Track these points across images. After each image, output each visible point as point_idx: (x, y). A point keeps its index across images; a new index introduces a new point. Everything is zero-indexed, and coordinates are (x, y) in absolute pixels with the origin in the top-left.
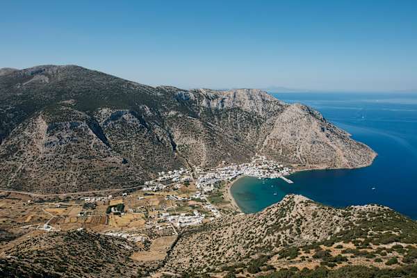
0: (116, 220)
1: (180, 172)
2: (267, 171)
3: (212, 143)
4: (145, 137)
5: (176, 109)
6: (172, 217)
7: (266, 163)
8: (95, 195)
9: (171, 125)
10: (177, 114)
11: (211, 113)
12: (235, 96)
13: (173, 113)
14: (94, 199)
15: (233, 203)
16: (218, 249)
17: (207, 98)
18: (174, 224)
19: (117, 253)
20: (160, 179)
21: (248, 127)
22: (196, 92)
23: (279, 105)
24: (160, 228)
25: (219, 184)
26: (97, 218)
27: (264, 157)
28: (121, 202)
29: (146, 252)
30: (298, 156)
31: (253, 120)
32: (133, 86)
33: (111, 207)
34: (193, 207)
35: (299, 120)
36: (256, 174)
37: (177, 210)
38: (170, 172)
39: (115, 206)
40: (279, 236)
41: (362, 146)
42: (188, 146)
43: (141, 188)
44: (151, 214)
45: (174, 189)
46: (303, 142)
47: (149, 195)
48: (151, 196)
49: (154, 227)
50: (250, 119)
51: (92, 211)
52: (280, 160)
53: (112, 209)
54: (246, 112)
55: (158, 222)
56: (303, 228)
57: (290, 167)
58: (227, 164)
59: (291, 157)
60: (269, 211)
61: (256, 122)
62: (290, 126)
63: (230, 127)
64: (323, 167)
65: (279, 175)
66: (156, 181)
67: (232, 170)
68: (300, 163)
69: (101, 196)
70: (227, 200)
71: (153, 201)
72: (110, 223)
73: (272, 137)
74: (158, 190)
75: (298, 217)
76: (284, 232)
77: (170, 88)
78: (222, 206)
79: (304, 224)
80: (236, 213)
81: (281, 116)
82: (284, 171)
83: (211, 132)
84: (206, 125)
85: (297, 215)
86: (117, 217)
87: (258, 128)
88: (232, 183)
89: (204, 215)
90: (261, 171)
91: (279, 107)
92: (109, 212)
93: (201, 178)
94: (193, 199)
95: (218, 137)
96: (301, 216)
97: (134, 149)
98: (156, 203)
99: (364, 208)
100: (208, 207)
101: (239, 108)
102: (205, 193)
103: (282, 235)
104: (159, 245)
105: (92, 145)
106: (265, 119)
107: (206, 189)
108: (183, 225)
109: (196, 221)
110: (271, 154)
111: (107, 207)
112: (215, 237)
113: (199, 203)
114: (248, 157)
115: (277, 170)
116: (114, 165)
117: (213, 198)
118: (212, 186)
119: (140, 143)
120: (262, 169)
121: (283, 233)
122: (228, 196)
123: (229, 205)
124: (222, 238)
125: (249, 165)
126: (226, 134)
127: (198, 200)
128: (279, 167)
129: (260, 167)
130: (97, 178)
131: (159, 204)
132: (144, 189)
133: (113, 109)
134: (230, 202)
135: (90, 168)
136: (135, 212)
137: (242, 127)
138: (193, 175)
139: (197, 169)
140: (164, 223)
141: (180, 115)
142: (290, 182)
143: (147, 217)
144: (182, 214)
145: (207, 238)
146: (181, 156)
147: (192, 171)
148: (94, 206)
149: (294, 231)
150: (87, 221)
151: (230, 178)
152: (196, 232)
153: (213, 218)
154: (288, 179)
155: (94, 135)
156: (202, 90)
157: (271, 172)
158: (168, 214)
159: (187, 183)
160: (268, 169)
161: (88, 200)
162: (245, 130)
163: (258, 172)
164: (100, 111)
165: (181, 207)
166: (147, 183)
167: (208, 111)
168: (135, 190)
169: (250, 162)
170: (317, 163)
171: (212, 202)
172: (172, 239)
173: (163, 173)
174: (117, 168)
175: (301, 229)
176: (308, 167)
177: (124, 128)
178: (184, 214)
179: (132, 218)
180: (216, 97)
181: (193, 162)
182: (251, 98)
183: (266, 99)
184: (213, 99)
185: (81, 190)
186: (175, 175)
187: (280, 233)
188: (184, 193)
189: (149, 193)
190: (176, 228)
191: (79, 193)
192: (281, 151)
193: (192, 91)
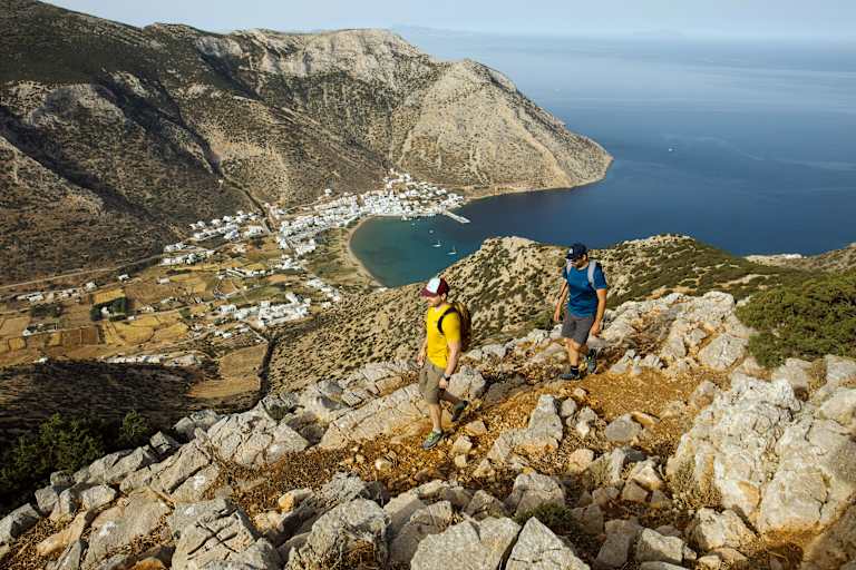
0: (118, 332)
1: (239, 219)
2: (416, 203)
3: (297, 153)
4: (144, 148)
5: (202, 79)
6: (244, 311)
7: (414, 187)
8: (53, 287)
9: (198, 117)
10: (209, 91)
11: (285, 86)
12: (333, 47)
13: (197, 89)
14: (51, 296)
15: (362, 270)
16: (370, 353)
17: (272, 51)
18: (253, 324)
19: (157, 391)
20: (197, 237)
21: (367, 115)
22: (243, 39)
23: (429, 65)
24: (225, 336)
25: (325, 237)
26: (75, 333)
27: (407, 175)
28: (118, 294)
29: (216, 382)
30: (473, 169)
31: (377, 99)
32: (85, 23)
33: (101, 306)
34: (282, 286)
35: (472, 96)
36: (397, 211)
37: (249, 295)
38: (215, 222)
39: (108, 305)
40: (502, 310)
41: (587, 142)
42: (245, 162)
43: (158, 261)
44: (194, 310)
45: (233, 256)
46: (481, 140)
47: (179, 273)
48: (187, 275)
49: (212, 335)
50: (369, 97)
51: (57, 321)
52: (440, 179)
53: (104, 310)
54: (360, 81)
55: (218, 324)
56: (547, 288)
57: (460, 192)
58: (335, 194)
59: (459, 171)
60: (456, 272)
61: (383, 102)
62: (454, 109)
63: (330, 118)
64: (520, 188)
65: (440, 210)
66: (189, 243)
67: (348, 206)
68: (478, 182)
69: (66, 286)
70: (348, 266)
71: (193, 286)
72: (108, 340)
73: (419, 134)
74: (197, 260)
75: (531, 272)
76: (511, 301)
77: (181, 29)
78: (340, 279)
79: (546, 282)
80: (371, 289)
81: (432, 90)
82: (450, 200)
83: (293, 130)
84: (278, 114)
85: (526, 270)
86: (119, 325)
87: (390, 114)
88: (352, 231)
89: (308, 300)
90: (405, 203)
91: (427, 68)
92: (98, 317)
93: (285, 228)
94: (278, 272)
95: (309, 140)
96: (535, 269)
97: (121, 175)
98: (201, 288)
99: (649, 242)
100: (313, 283)
101: (344, 74)
102: (301, 258)
103: (508, 307)
104: (236, 366)
105: (14, 174)
106: (402, 96)
107: (301, 250)
108: (272, 323)
109: (296, 312)
110: (420, 169)
111: (90, 308)
112: (352, 335)
113: (291, 278)
114: (376, 177)
115: (436, 199)
116: (83, 216)
117: (319, 265)
118: (312, 241)
119: (134, 162)
120: (408, 199)
121: (507, 302)
122: (349, 258)
123: (354, 276)
124: (370, 334)
125: (380, 193)
126: (325, 131)
127: (290, 272)
128: (438, 192)
129: (403, 196)
130: (48, 248)
131: (208, 288)
132: (167, 261)
133: (50, 84)
134: (354, 270)
135: (25, 226)
136: (157, 310)
137: (354, 115)
138: (268, 224)
139: (275, 212)
140: (231, 325)
141: (217, 94)
142: (464, 220)
143: (188, 317)
144: (263, 303)
145: (337, 339)
146: (234, 185)
147: (264, 215)
148: (58, 309)
149: (531, 295)
150: (52, 343)
151: (346, 222)
152: (304, 332)
153: (329, 304)
154: (459, 215)
155: (15, 150)
156: (256, 33)
157: (425, 205)
158: (232, 306)
159: (257, 241)
160: (419, 199)
161: (37, 298)
162: (361, 120)
163: (400, 208)
164: (14, 90)
165: (257, 290)
166: (169, 248)
167: (278, 82)
168: (144, 266)
169: (380, 187)
170: (510, 181)
171: (320, 274)
172: (260, 351)
173: (200, 224)
174: (92, 223)
175: (543, 291)
176: (495, 190)
177: (87, 128)
178: (268, 303)
179: (155, 323)
180: (292, 49)
181: (262, 196)
182: (369, 51)
183: (400, 52)
184: (285, 55)
185: (12, 279)
186: (228, 226)
187: (502, 303)
188: (256, 261)
189: (178, 269)
190: (259, 331)
191: (12, 286)
192: (439, 161)
193: (233, 36)
